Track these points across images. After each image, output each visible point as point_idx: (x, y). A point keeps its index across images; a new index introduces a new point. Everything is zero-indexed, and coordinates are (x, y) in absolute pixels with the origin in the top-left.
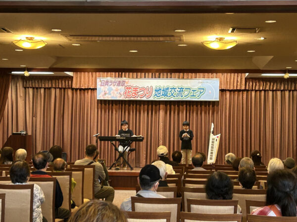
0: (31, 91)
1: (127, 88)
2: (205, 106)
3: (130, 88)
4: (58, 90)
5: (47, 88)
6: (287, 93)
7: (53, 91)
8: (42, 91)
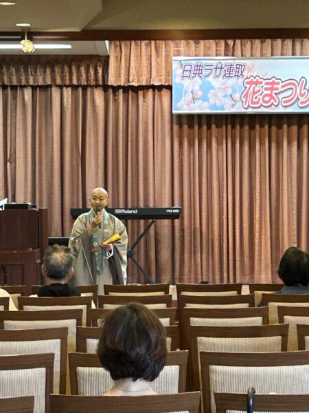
1: (251, 83)
3: (257, 83)
5: (41, 87)
7: (56, 93)
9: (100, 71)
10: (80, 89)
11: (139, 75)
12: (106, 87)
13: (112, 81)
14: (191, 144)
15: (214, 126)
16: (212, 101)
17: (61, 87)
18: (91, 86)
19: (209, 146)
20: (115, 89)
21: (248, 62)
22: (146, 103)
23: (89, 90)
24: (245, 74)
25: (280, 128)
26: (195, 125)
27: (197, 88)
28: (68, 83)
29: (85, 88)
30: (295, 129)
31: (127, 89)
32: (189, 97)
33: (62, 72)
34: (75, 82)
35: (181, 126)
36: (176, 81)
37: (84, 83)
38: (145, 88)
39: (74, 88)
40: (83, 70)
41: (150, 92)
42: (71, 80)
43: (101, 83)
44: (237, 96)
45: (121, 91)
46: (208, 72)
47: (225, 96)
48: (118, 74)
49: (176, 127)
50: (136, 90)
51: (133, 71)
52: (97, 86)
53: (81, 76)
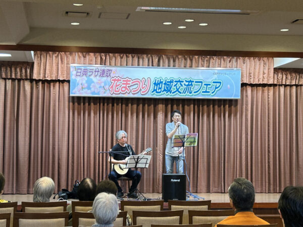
2: (219, 106)
4: (9, 83)
9: (28, 71)
10: (17, 81)
11: (51, 73)
12: (32, 80)
13: (35, 77)
14: (79, 114)
15: (92, 104)
16: (93, 89)
18: (23, 79)
19: (89, 115)
20: (37, 81)
21: (113, 69)
22: (55, 89)
23: (22, 82)
24: (112, 75)
25: (127, 105)
26: (81, 103)
27: (84, 82)
28: (9, 77)
29: (19, 80)
30: (135, 106)
31: (44, 82)
32: (80, 86)
33: (6, 71)
34: (13, 77)
35: (74, 103)
36: (72, 78)
37: (19, 77)
38: (54, 81)
39: (13, 80)
40: (18, 70)
41: (57, 84)
42: (11, 75)
43: (29, 78)
44: (107, 87)
45: (40, 83)
46: (91, 73)
47: (100, 87)
48: (39, 73)
49: (71, 104)
50: (49, 82)
51: (47, 71)
52: (26, 79)
53: (17, 73)
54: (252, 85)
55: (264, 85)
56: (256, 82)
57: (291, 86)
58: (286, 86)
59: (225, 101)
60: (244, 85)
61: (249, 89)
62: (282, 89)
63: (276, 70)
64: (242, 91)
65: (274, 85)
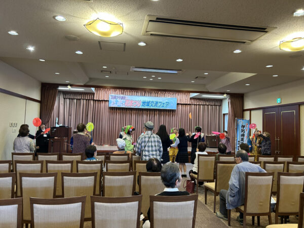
0: (68, 100)
2: (168, 112)
3: (128, 101)
4: (85, 101)
5: (79, 99)
6: (210, 106)
7: (82, 101)
8: (75, 101)
9: (92, 96)
11: (101, 97)
12: (94, 100)
13: (95, 99)
14: (112, 114)
16: (118, 104)
17: (83, 99)
18: (90, 100)
19: (116, 114)
20: (96, 100)
21: (126, 96)
22: (103, 104)
24: (126, 99)
25: (132, 111)
26: (113, 110)
27: (115, 101)
30: (135, 112)
31: (98, 101)
32: (113, 103)
33: (84, 96)
34: (86, 98)
35: (110, 110)
36: (110, 99)
38: (102, 101)
39: (86, 100)
41: (104, 102)
43: (92, 99)
44: (124, 103)
46: (117, 98)
47: (121, 103)
48: (97, 97)
50: (100, 101)
53: (88, 97)
54: (181, 104)
55: (186, 104)
56: (183, 103)
57: (197, 105)
58: (194, 105)
59: (170, 110)
60: (178, 104)
61: (180, 106)
62: (193, 106)
63: (191, 99)
64: (177, 107)
65: (190, 104)
